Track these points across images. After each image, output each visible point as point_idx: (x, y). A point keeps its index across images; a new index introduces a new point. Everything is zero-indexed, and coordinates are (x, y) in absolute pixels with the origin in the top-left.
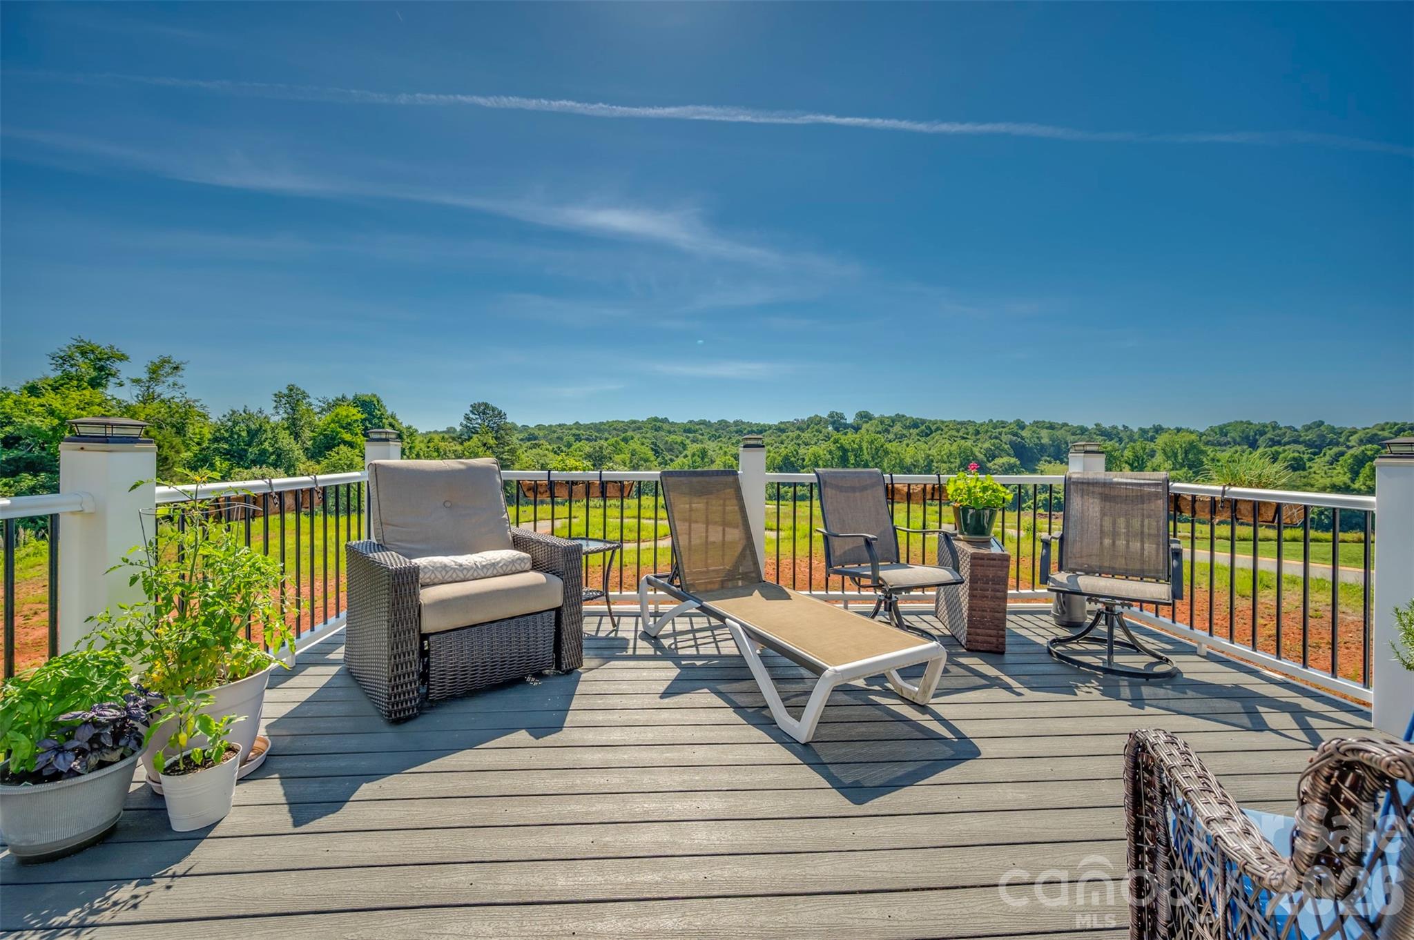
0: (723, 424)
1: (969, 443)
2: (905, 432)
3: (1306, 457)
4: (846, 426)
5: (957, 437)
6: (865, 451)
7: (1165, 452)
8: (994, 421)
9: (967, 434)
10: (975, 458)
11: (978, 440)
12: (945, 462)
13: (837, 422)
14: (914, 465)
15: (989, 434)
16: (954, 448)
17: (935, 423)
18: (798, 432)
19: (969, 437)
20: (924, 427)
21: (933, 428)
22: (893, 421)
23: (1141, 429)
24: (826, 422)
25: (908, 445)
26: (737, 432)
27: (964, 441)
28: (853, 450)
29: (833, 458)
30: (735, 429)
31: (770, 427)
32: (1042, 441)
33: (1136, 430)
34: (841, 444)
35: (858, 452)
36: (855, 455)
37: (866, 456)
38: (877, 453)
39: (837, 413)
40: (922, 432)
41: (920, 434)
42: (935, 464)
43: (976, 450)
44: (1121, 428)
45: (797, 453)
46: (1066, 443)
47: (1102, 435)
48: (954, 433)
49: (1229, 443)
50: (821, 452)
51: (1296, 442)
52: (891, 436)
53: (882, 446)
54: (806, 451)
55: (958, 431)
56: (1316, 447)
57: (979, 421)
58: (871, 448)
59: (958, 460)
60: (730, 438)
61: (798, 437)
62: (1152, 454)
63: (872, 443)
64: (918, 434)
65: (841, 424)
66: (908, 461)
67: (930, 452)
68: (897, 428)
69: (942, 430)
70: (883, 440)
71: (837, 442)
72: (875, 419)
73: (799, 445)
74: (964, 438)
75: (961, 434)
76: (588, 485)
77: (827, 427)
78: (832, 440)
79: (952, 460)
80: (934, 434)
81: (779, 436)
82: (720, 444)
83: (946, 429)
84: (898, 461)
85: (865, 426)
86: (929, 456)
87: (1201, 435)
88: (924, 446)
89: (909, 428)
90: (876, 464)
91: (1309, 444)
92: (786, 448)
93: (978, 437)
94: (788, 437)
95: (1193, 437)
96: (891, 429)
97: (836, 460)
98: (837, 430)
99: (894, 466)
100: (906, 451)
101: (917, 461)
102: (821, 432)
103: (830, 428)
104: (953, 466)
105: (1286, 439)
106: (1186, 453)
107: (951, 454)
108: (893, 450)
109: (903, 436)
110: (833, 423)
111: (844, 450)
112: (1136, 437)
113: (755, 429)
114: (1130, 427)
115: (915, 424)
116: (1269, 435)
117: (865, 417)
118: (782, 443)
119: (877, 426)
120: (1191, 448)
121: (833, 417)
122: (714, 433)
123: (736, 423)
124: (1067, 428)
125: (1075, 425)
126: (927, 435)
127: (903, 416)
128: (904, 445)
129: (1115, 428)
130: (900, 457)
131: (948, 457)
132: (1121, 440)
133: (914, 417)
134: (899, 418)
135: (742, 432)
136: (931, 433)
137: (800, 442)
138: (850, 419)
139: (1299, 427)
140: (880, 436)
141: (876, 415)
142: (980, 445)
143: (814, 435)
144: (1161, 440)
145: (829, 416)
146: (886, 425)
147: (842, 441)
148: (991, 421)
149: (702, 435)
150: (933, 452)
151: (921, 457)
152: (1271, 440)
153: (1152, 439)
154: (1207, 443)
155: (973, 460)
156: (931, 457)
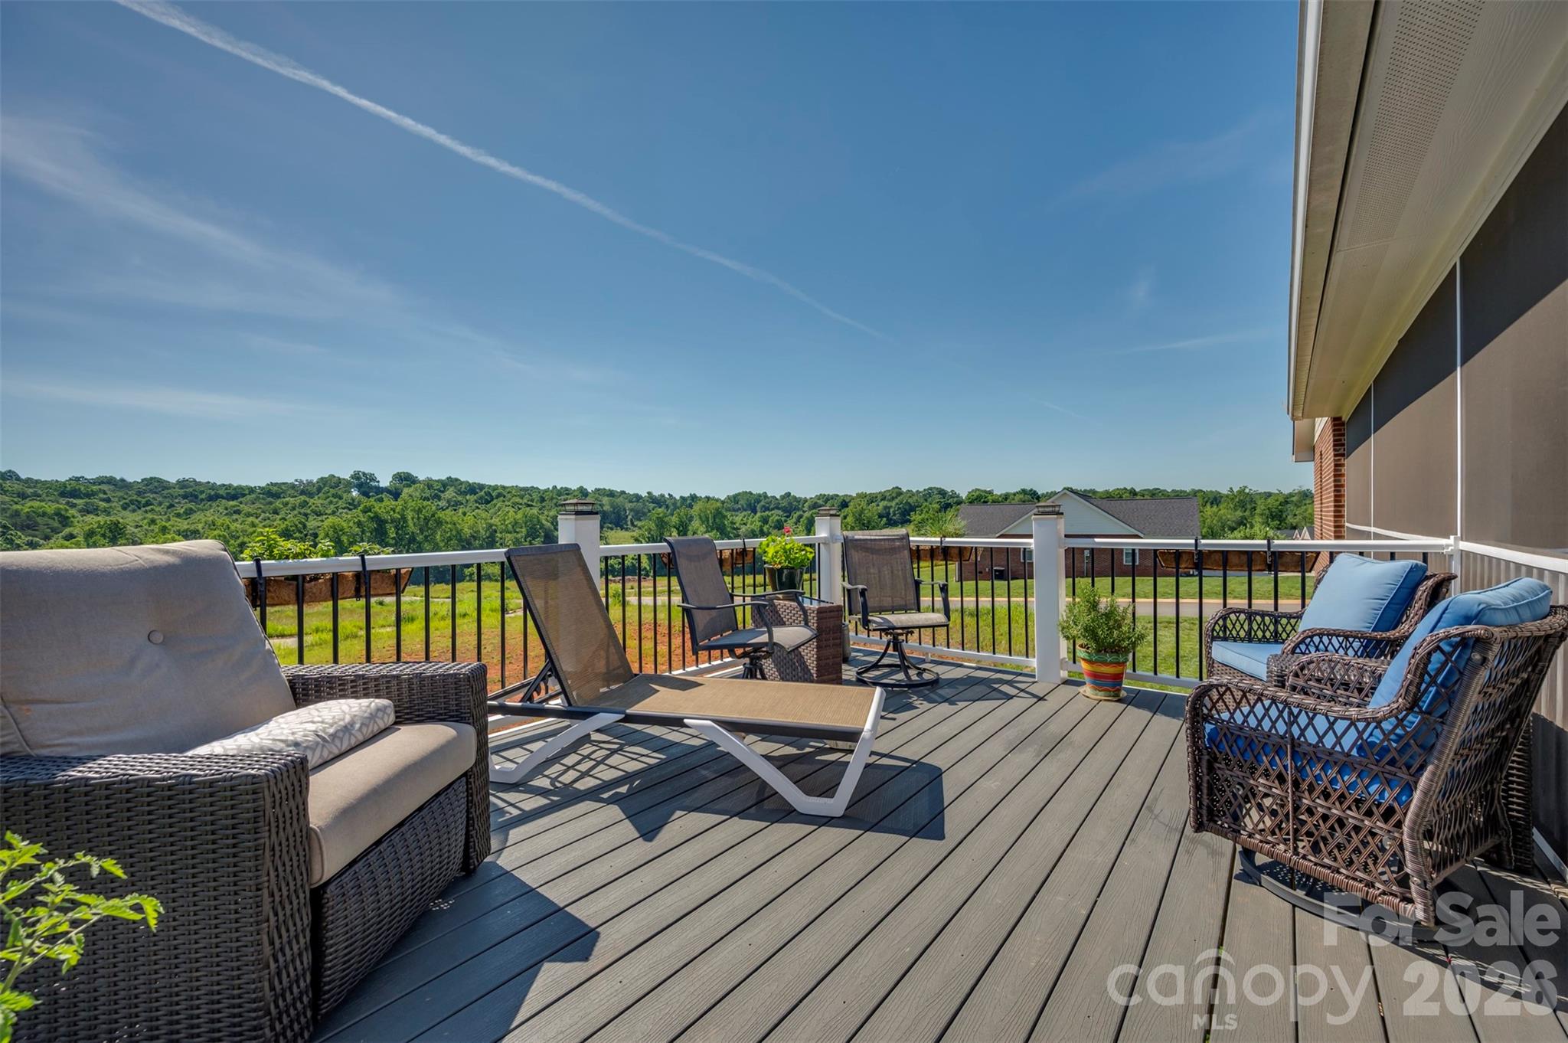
0: (155, 485)
1: (535, 511)
2: (460, 498)
3: (783, 519)
4: (379, 490)
5: (521, 504)
6: (410, 523)
7: (700, 518)
8: (558, 488)
9: (532, 501)
10: (542, 526)
11: (544, 507)
12: (510, 533)
13: (365, 484)
14: (473, 537)
15: (555, 501)
16: (519, 515)
17: (495, 488)
18: (303, 498)
19: (534, 504)
20: (483, 493)
21: (494, 494)
22: (444, 486)
23: (681, 497)
24: (348, 485)
25: (464, 514)
26: (185, 497)
27: (528, 509)
28: (393, 521)
29: (363, 532)
30: (182, 492)
31: (252, 490)
32: (604, 508)
33: (678, 498)
34: (375, 513)
35: (400, 523)
36: (396, 527)
37: (412, 527)
38: (427, 524)
39: (364, 474)
40: (481, 498)
41: (479, 501)
42: (498, 535)
43: (543, 518)
44: (667, 496)
45: (305, 526)
46: (625, 510)
47: (652, 502)
48: (518, 500)
49: (739, 509)
50: (345, 525)
51: (778, 508)
52: (443, 503)
53: (433, 515)
54: (320, 524)
55: (522, 497)
56: (788, 512)
57: (542, 487)
58: (419, 518)
59: (524, 530)
60: (171, 506)
61: (304, 504)
62: (691, 519)
63: (419, 511)
64: (476, 502)
65: (371, 488)
66: (467, 532)
67: (492, 521)
68: (450, 493)
69: (504, 497)
70: (434, 508)
71: (370, 511)
72: (420, 482)
73: (306, 515)
74: (529, 506)
75: (526, 501)
76: (336, 579)
77: (350, 492)
78: (361, 507)
79: (517, 530)
80: (495, 501)
81: (271, 503)
82: (150, 516)
83: (509, 496)
84: (454, 533)
85: (406, 490)
86: (491, 526)
87: (723, 502)
88: (484, 515)
89: (465, 493)
90: (426, 537)
91: (784, 510)
92: (284, 519)
93: (544, 504)
94: (287, 504)
95: (719, 504)
96: (442, 495)
97: (368, 534)
98: (366, 494)
99: (450, 539)
100: (463, 520)
101: (478, 532)
102: (341, 498)
103: (355, 493)
104: (519, 536)
105: (772, 506)
106: (714, 518)
107: (516, 523)
108: (448, 520)
109: (458, 503)
110: (360, 486)
111: (377, 518)
112: (679, 504)
113: (222, 492)
114: (674, 495)
115: (473, 489)
116: (762, 503)
117: (406, 479)
118: (276, 512)
119: (423, 491)
120: (718, 514)
121: (358, 478)
122: (135, 497)
123: (183, 484)
124: (625, 496)
125: (631, 493)
126: (488, 502)
127: (457, 480)
128: (460, 514)
129: (662, 496)
130: (456, 529)
131: (513, 527)
132: (667, 507)
133: (471, 482)
134: (452, 482)
135: (196, 497)
136: (492, 500)
137: (309, 511)
138: (385, 481)
139: (778, 497)
140: (429, 503)
141: (421, 478)
142: (546, 513)
143: (331, 502)
144: (697, 507)
145: (352, 477)
146: (436, 489)
147: (377, 509)
148: (555, 487)
149: (108, 500)
150: (495, 521)
151: (482, 526)
152: (764, 506)
153: (691, 506)
154: (727, 510)
155: (541, 528)
156: (494, 527)
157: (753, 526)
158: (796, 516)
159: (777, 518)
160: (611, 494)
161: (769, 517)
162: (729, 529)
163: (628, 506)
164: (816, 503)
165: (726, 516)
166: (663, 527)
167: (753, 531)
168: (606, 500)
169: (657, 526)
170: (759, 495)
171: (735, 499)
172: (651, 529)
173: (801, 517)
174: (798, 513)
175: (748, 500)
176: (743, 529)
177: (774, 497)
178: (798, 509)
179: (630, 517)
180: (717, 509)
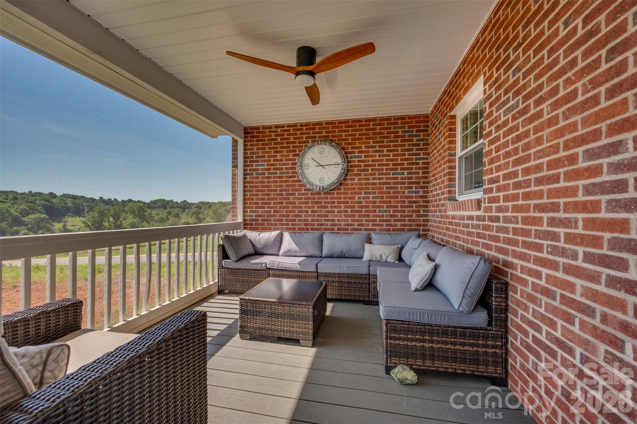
157: (162, 216)
158: (187, 211)
159: (176, 212)
160: (74, 197)
161: (172, 211)
162: (148, 217)
163: (85, 204)
164: (198, 205)
165: (146, 211)
166: (103, 216)
167: (162, 218)
168: (69, 201)
169: (99, 215)
170: (169, 201)
171: (155, 202)
172: (94, 217)
173: (189, 211)
174: (189, 210)
175: (162, 203)
176: (157, 217)
177: (177, 202)
178: (189, 208)
179: (86, 210)
180: (141, 207)
